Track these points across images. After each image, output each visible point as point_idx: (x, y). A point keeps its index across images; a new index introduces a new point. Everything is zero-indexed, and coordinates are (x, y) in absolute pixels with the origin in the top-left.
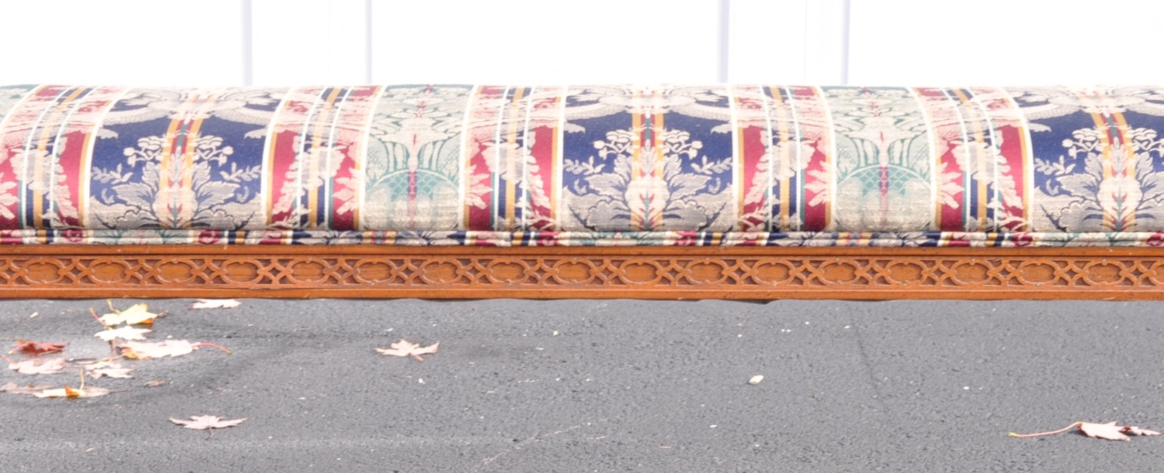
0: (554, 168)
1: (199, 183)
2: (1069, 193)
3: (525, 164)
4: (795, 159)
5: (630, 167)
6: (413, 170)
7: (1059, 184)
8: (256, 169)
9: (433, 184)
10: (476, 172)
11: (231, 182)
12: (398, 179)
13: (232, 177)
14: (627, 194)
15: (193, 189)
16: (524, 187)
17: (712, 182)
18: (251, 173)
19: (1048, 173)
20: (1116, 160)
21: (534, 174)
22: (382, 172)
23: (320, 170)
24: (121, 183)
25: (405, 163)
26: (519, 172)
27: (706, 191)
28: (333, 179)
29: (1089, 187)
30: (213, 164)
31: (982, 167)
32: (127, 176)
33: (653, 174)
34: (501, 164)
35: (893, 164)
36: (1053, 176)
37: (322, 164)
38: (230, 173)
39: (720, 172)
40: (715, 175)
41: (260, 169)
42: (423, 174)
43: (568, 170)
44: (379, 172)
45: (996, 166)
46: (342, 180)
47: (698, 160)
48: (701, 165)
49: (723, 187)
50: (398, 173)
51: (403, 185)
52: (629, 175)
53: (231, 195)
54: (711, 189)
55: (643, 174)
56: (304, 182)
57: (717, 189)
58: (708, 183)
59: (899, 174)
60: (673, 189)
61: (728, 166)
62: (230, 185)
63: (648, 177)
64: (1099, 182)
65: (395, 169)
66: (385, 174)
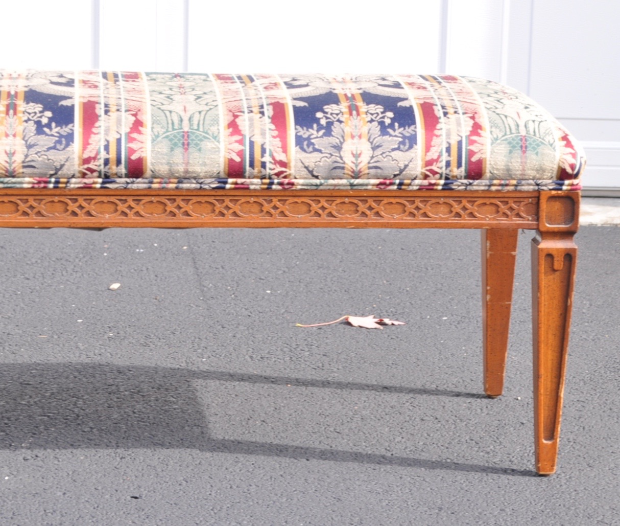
2: (320, 151)
4: (121, 125)
7: (313, 144)
17: (59, 142)
19: (305, 136)
20: (354, 127)
27: (54, 148)
29: (334, 147)
31: (257, 132)
33: (14, 136)
35: (192, 129)
39: (65, 134)
40: (61, 136)
45: (268, 132)
47: (48, 126)
48: (51, 129)
49: (67, 145)
54: (58, 146)
57: (62, 147)
58: (57, 142)
59: (197, 137)
60: (29, 147)
61: (71, 130)
63: (11, 138)
64: (341, 143)
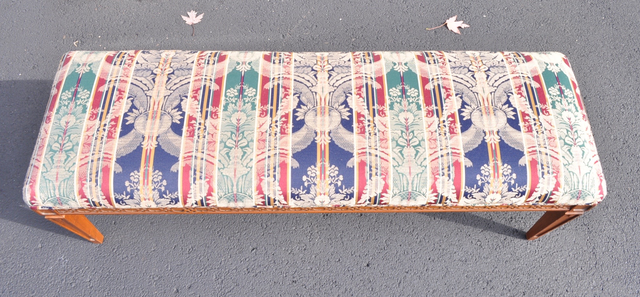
1: (156, 199)
2: (475, 198)
3: (277, 190)
4: (377, 188)
5: (316, 191)
6: (235, 193)
8: (176, 193)
9: (243, 198)
10: (259, 194)
11: (167, 199)
12: (230, 197)
13: (168, 197)
14: (315, 201)
15: (154, 201)
16: (277, 199)
18: (174, 195)
19: (469, 192)
20: (495, 188)
21: (280, 195)
22: (224, 194)
23: (200, 193)
24: (126, 199)
25: (232, 190)
26: (275, 194)
27: (344, 199)
28: (205, 197)
29: (483, 197)
30: (160, 191)
32: (128, 197)
33: (324, 194)
34: (268, 190)
35: (413, 190)
36: (471, 193)
37: (201, 190)
38: (167, 195)
39: (349, 193)
40: (347, 194)
41: (178, 193)
42: (239, 195)
43: (293, 193)
46: (209, 197)
47: (341, 188)
48: (342, 190)
49: (350, 199)
50: (229, 194)
51: (232, 198)
52: (316, 194)
53: (169, 203)
54: (346, 199)
55: (321, 194)
56: (195, 198)
57: (348, 199)
58: (345, 197)
60: (331, 199)
61: (352, 191)
62: (167, 200)
63: (323, 195)
64: (487, 195)
65: (229, 193)
66: (224, 195)
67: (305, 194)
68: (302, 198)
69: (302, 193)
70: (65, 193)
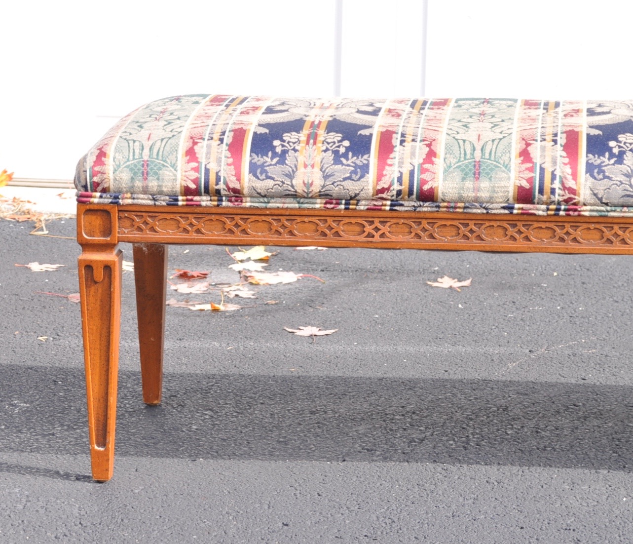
0: (580, 160)
1: (326, 166)
3: (558, 156)
6: (477, 160)
8: (366, 157)
9: (492, 170)
10: (523, 162)
11: (348, 165)
12: (467, 166)
13: (349, 162)
15: (321, 170)
16: (558, 173)
18: (362, 160)
21: (565, 164)
23: (411, 158)
24: (271, 165)
25: (472, 154)
26: (554, 163)
28: (421, 165)
30: (336, 153)
32: (275, 160)
34: (541, 156)
37: (413, 154)
38: (347, 159)
41: (369, 157)
42: (484, 163)
43: (590, 162)
44: (454, 161)
46: (426, 166)
50: (467, 161)
51: (470, 170)
53: (348, 175)
56: (400, 167)
62: (348, 168)
65: (465, 159)
66: (458, 163)
67: (613, 164)
68: (607, 174)
69: (607, 162)
70: (160, 153)
